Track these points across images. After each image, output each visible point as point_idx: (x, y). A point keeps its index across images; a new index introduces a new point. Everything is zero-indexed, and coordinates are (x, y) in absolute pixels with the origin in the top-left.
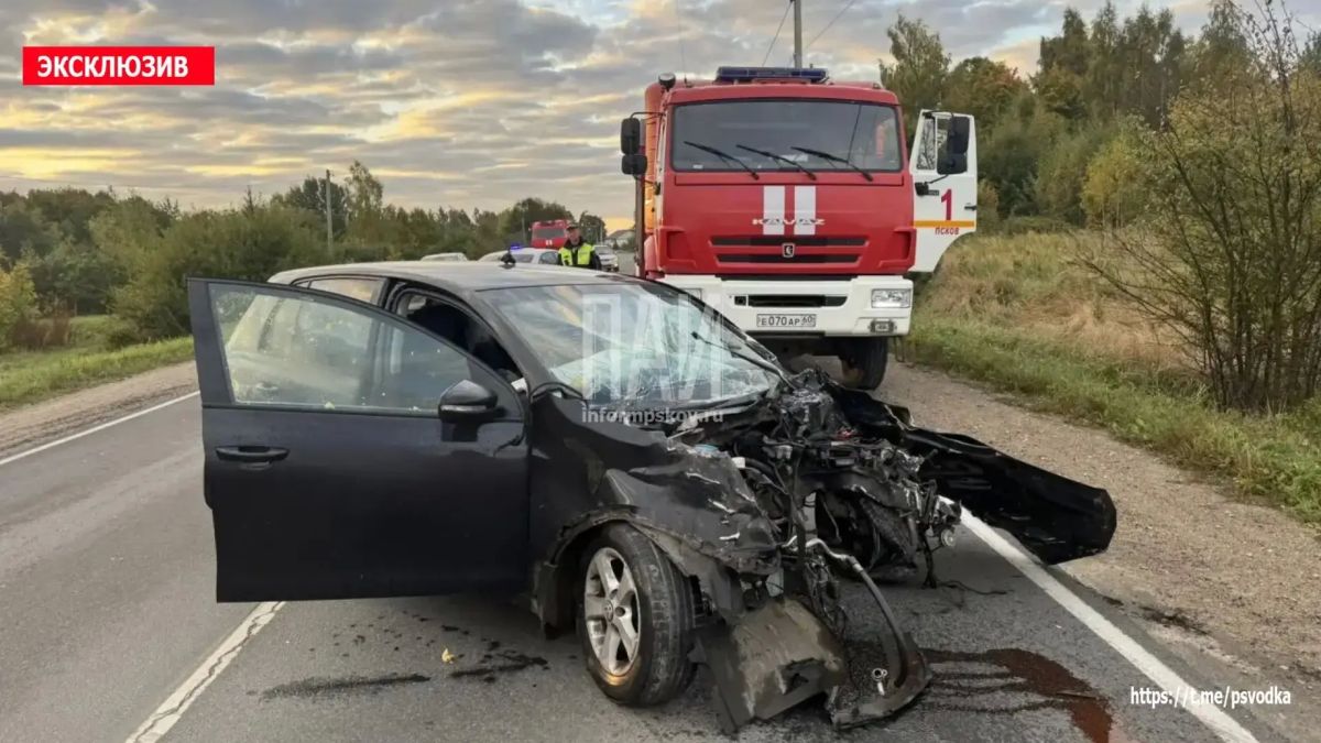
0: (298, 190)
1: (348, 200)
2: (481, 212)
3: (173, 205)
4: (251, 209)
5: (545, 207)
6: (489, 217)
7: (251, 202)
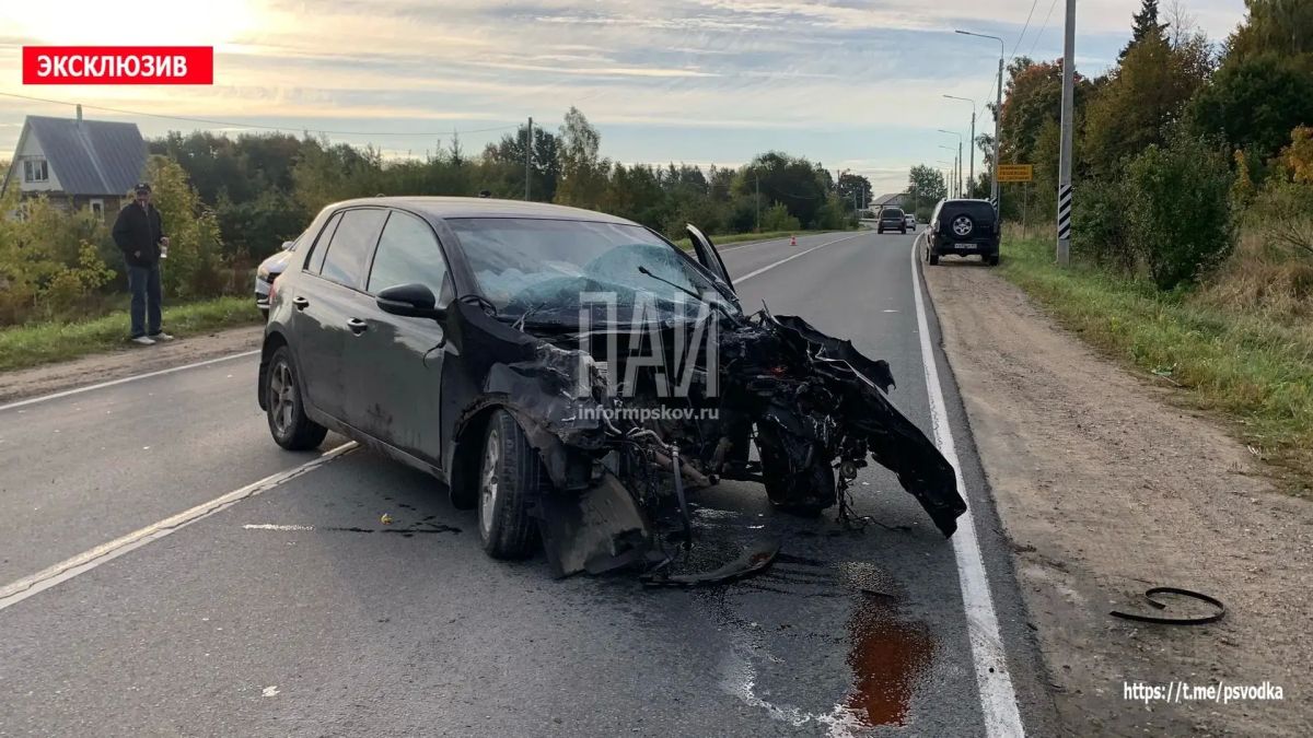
0: (511, 141)
1: (564, 152)
2: (719, 169)
3: (376, 154)
4: (457, 161)
5: (790, 163)
6: (727, 175)
7: (456, 153)
